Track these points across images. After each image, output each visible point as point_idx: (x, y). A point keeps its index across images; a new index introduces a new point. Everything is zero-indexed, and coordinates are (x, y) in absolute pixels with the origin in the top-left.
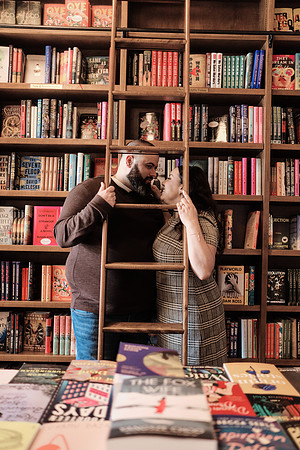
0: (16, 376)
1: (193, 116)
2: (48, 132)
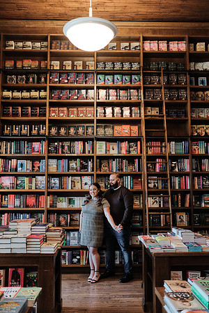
2: (119, 170)
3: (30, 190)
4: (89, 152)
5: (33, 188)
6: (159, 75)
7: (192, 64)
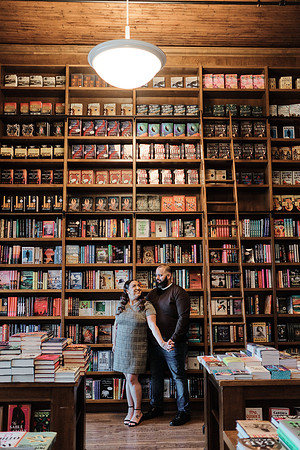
2: (169, 260)
3: (40, 291)
4: (126, 234)
5: (45, 288)
6: (226, 123)
7: (274, 107)
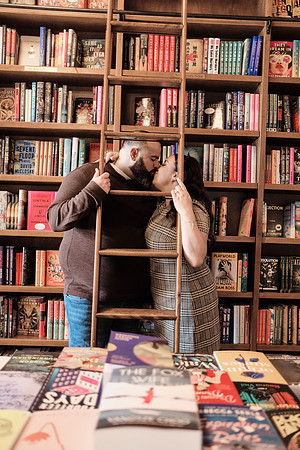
0: (8, 363)
1: (190, 103)
